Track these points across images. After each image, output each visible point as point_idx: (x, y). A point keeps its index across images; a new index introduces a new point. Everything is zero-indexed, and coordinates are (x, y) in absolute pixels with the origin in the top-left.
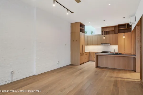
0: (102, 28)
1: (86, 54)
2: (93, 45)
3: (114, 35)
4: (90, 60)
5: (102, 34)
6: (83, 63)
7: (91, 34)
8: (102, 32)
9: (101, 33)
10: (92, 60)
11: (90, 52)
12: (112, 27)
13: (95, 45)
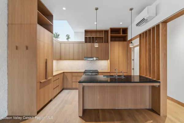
0: (86, 32)
1: (55, 78)
2: (69, 59)
3: (103, 44)
4: (65, 87)
5: (86, 42)
6: (51, 101)
7: (66, 41)
8: (85, 38)
9: (84, 40)
10: (69, 87)
11: (65, 74)
12: (100, 32)
13: (74, 59)
